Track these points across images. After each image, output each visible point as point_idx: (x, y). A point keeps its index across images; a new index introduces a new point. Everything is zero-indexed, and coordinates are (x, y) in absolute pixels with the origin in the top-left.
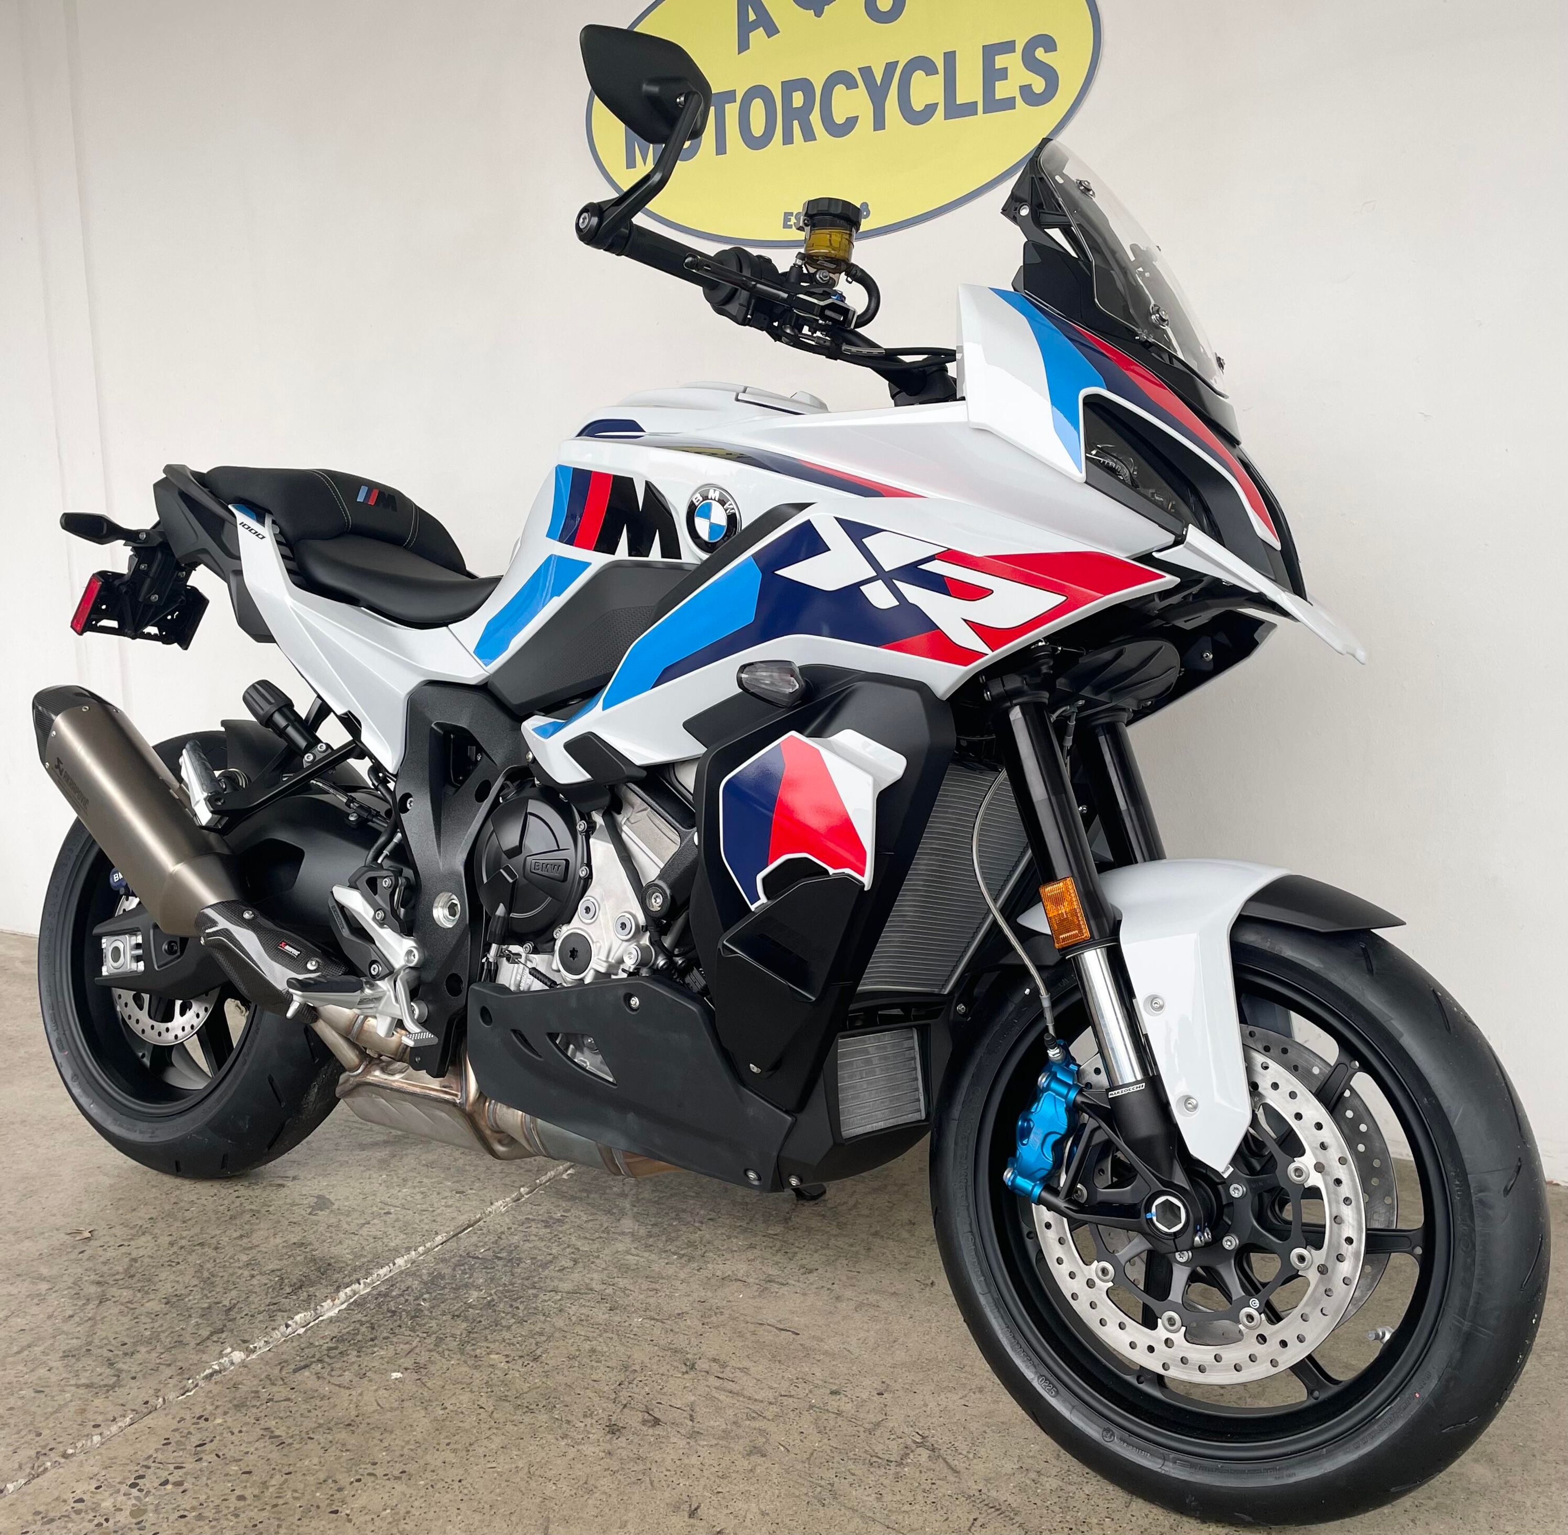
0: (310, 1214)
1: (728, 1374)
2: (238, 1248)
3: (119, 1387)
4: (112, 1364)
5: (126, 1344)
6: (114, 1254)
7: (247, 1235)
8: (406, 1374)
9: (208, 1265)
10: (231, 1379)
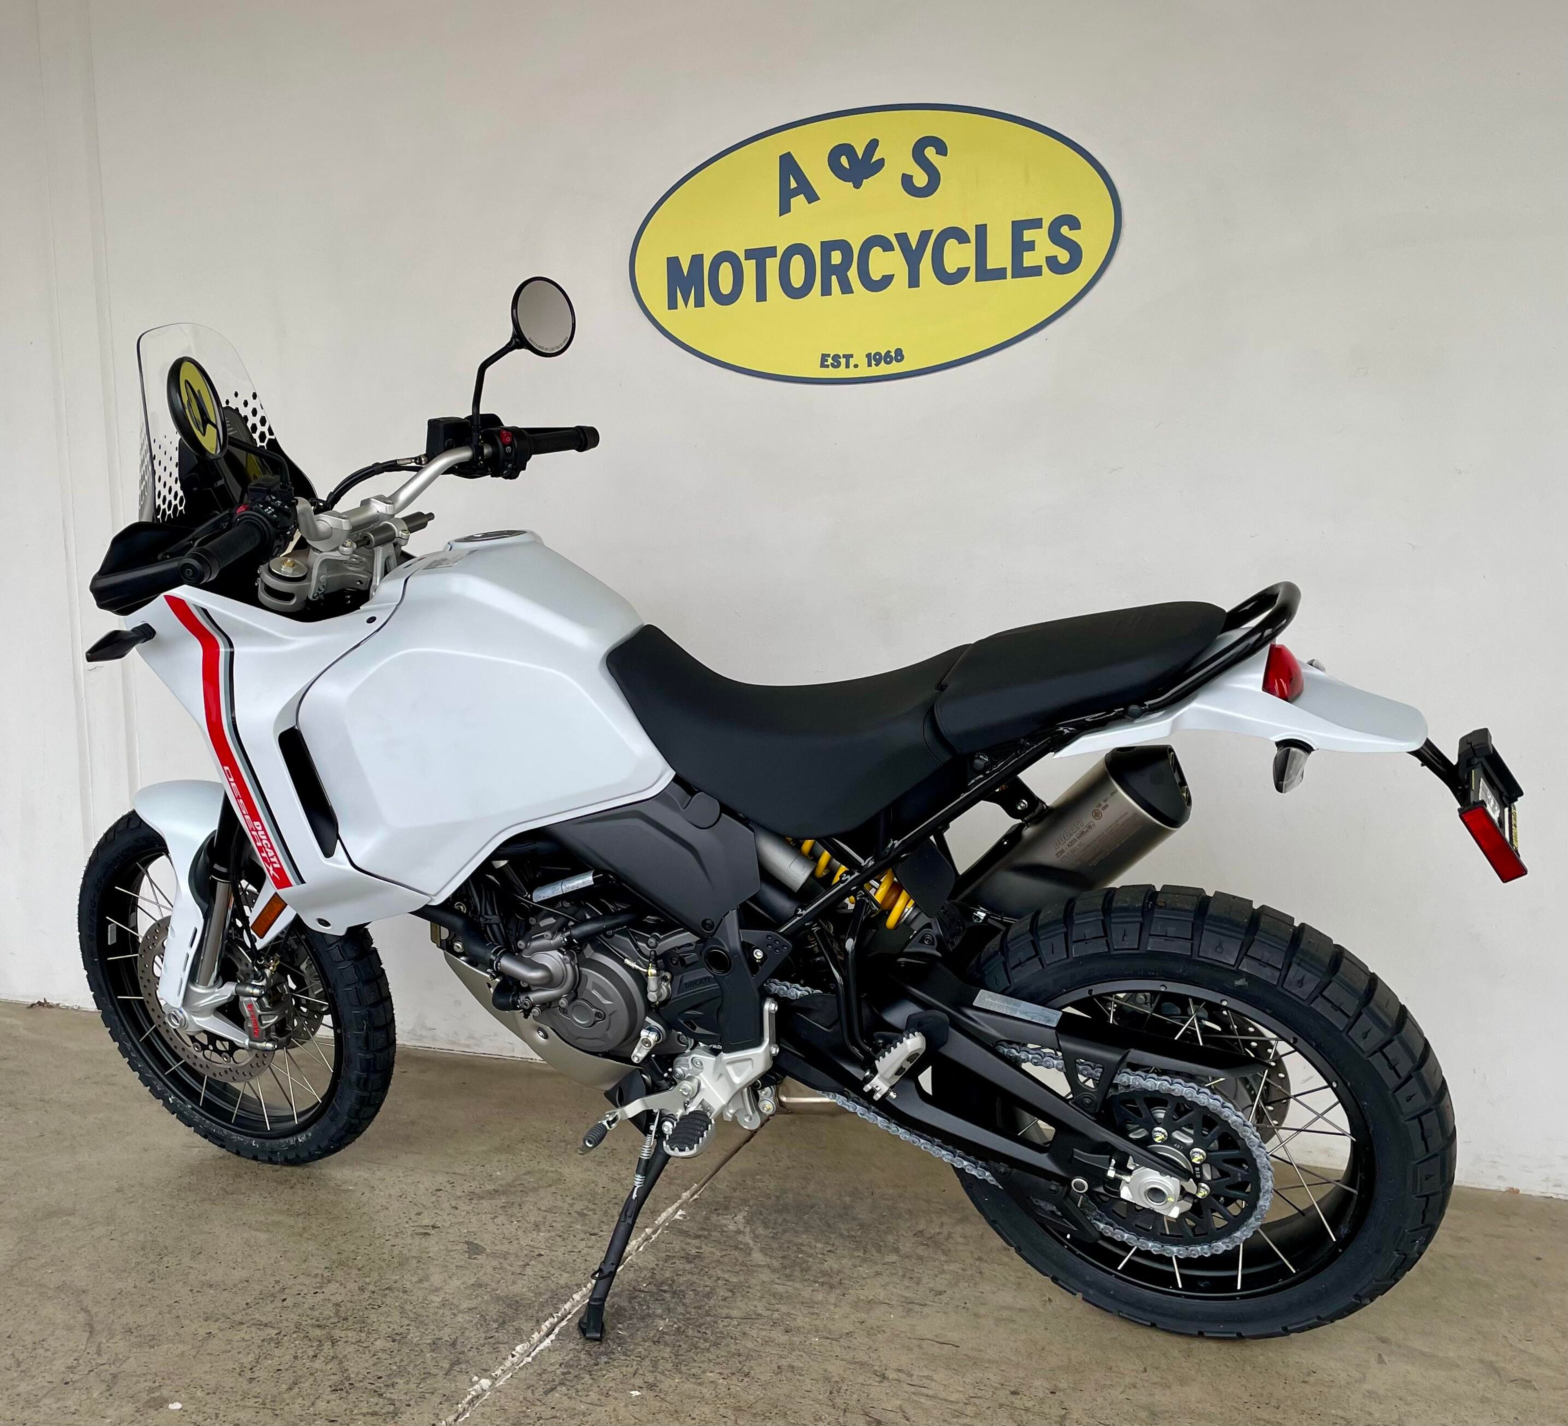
0: (469, 1258)
1: (917, 1381)
2: (424, 1291)
4: (381, 1395)
5: (380, 1378)
6: (315, 1301)
7: (426, 1278)
8: (644, 1392)
10: (493, 1401)
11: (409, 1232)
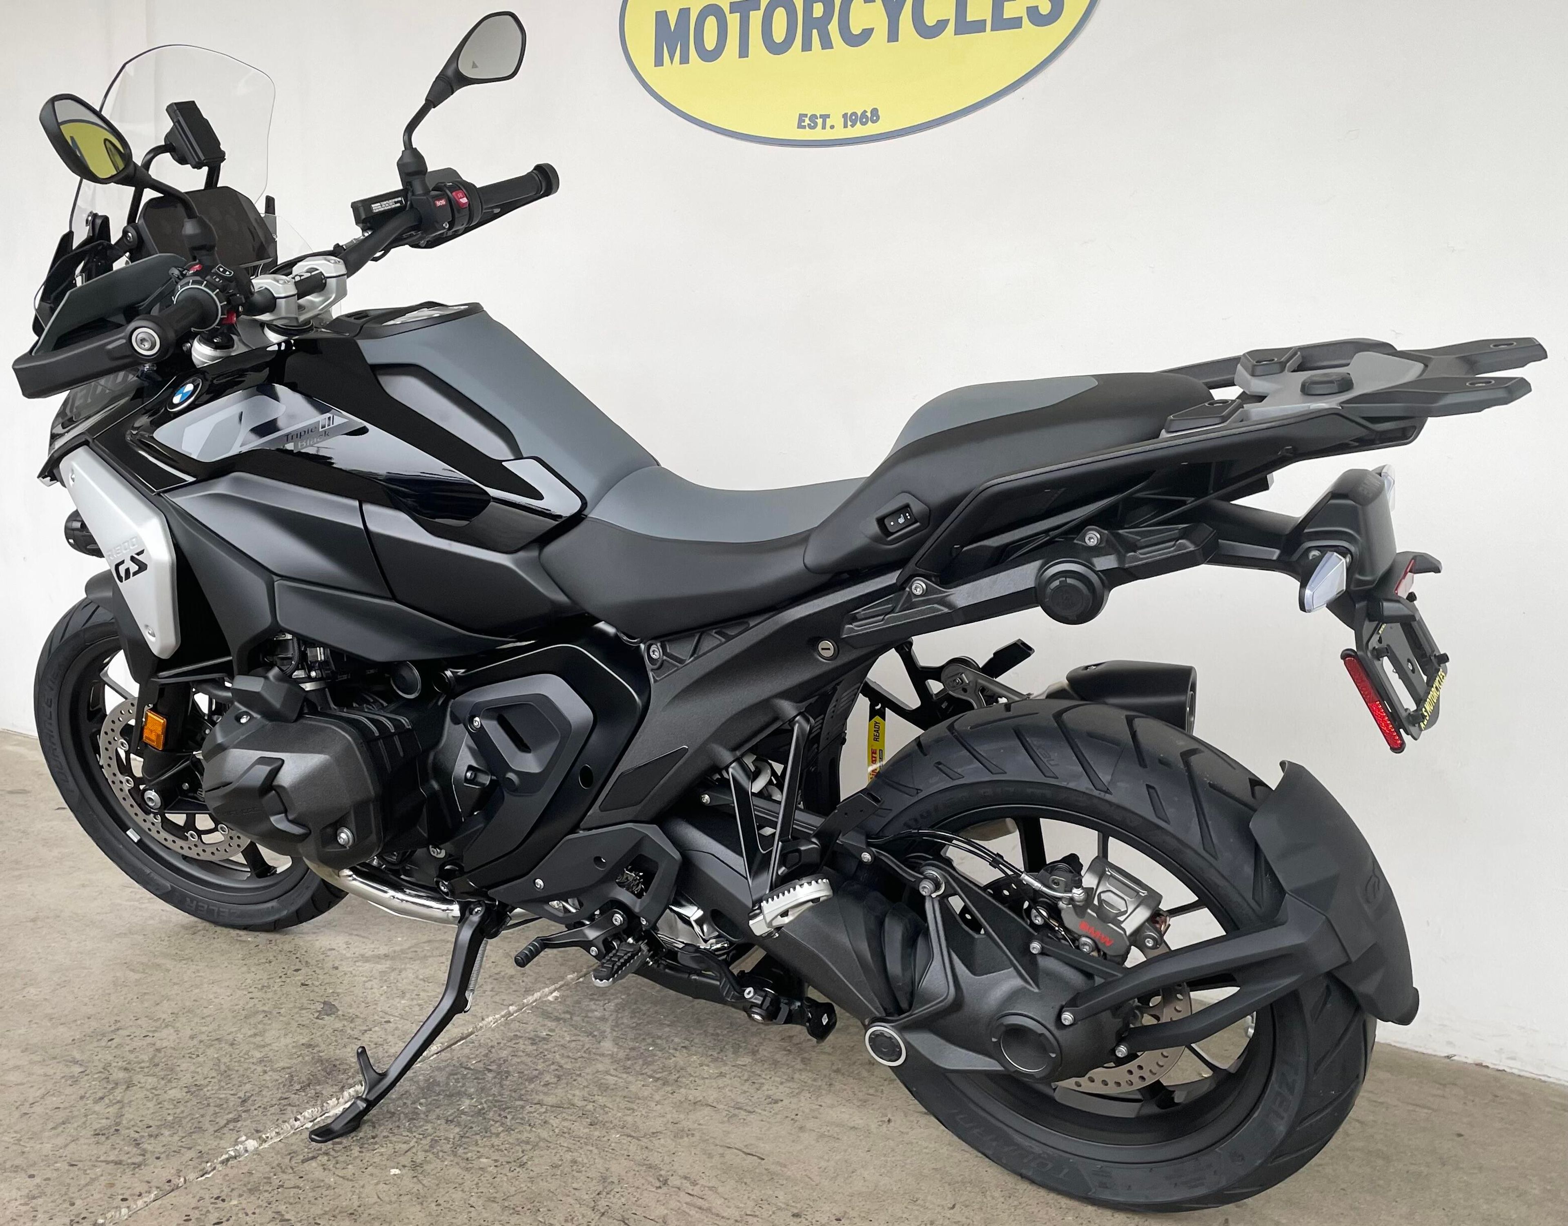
0: (317, 1018)
1: (696, 1190)
2: (252, 1046)
3: (145, 1165)
4: (138, 1146)
5: (149, 1128)
6: (140, 1044)
7: (260, 1035)
8: (404, 1171)
9: (225, 1060)
10: (246, 1165)
11: (277, 986)
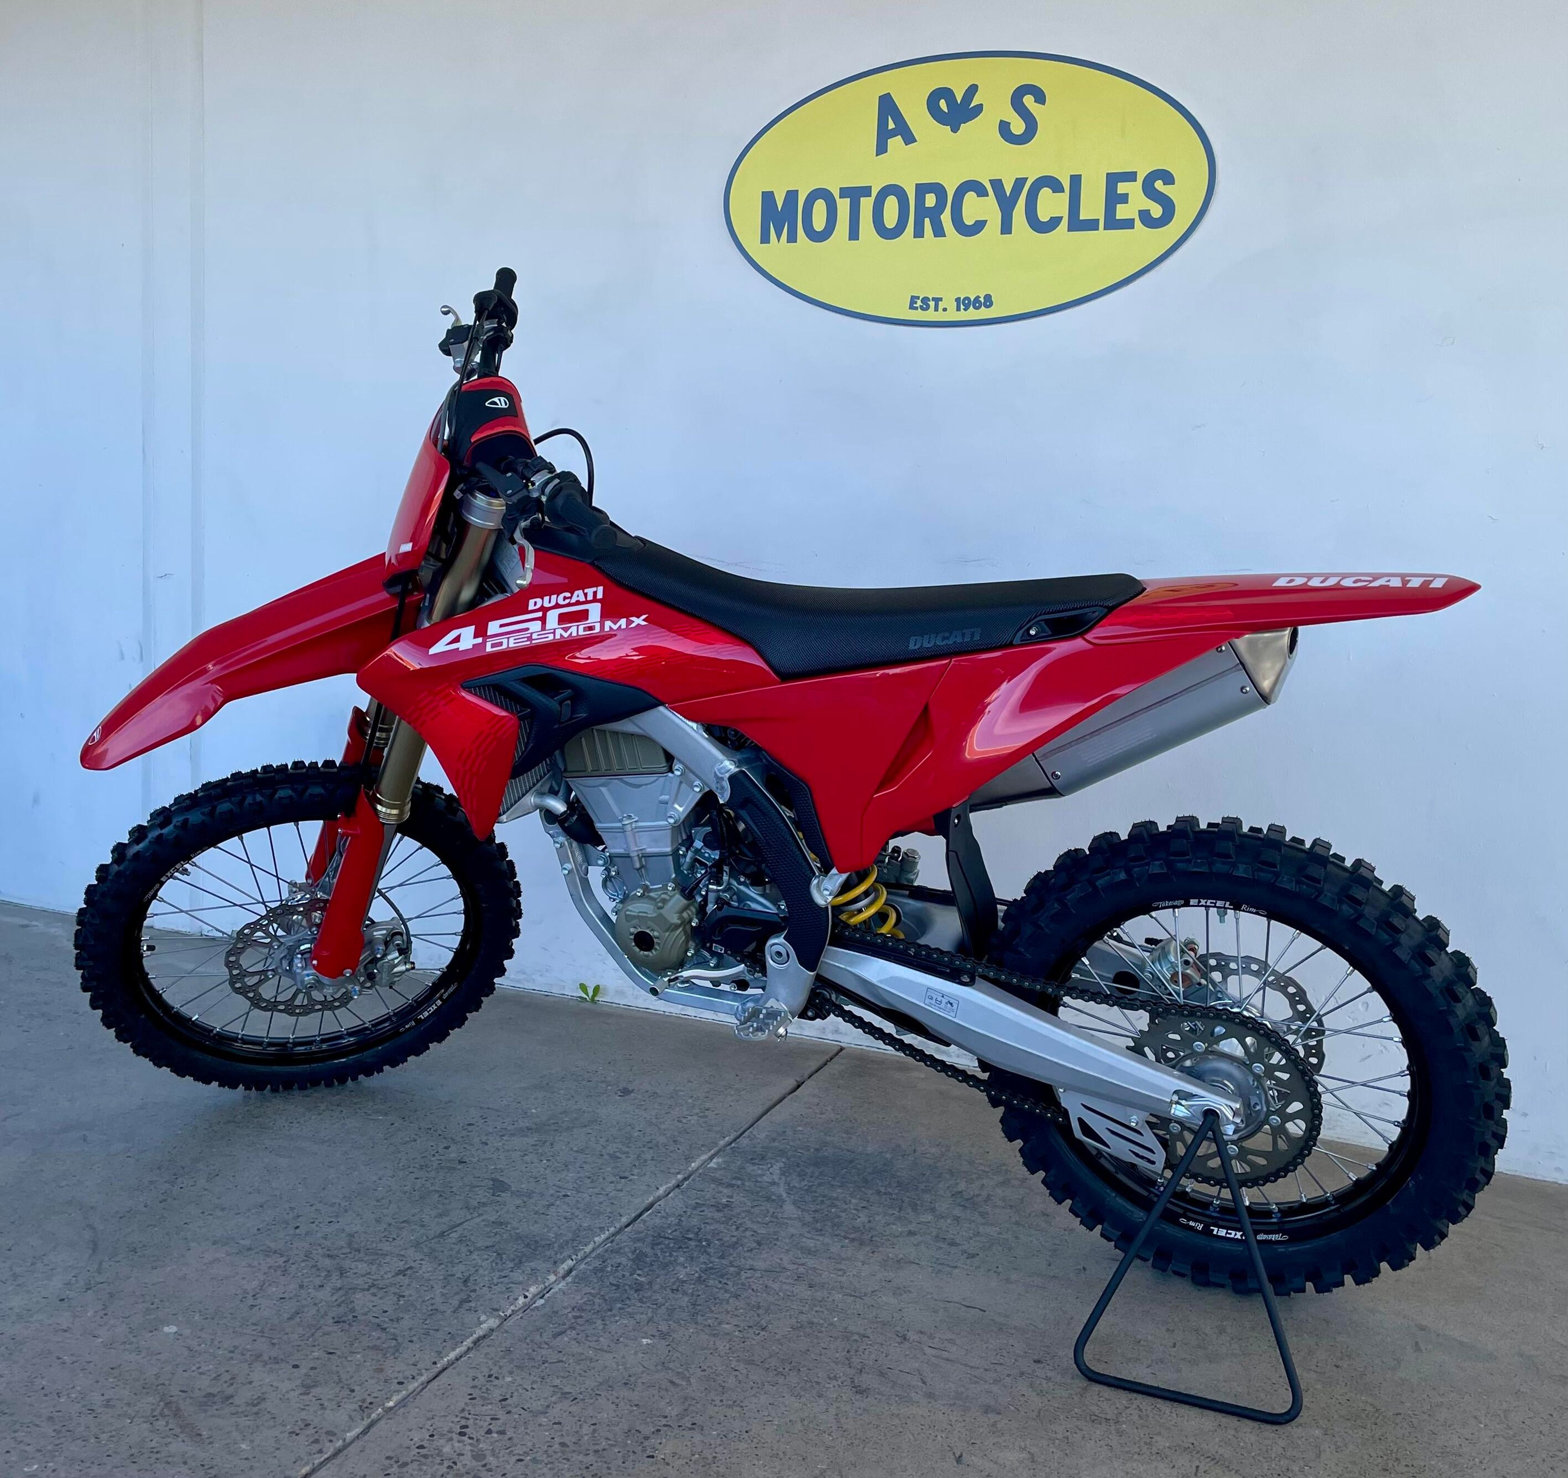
0: (493, 1196)
1: (937, 1343)
3: (402, 1349)
6: (329, 1231)
7: (445, 1215)
10: (499, 1343)
11: (435, 1165)
